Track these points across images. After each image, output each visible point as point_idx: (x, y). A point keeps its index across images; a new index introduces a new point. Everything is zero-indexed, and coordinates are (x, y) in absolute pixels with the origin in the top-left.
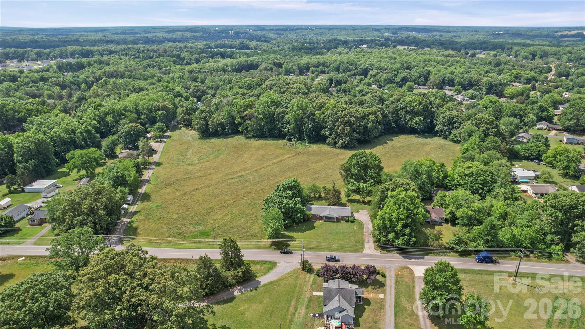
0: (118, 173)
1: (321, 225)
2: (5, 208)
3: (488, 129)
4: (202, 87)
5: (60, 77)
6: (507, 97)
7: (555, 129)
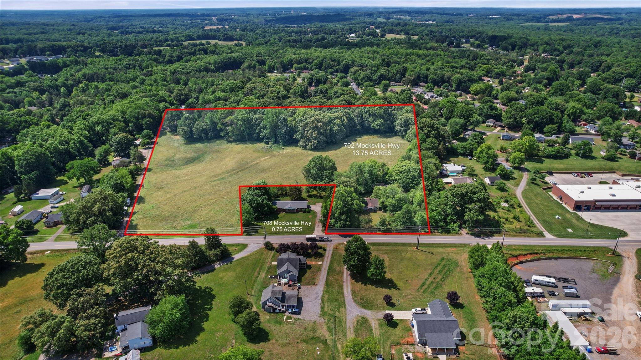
0: (117, 180)
1: (284, 216)
2: (18, 214)
3: (429, 131)
4: (186, 90)
5: (37, 81)
6: (473, 94)
7: (500, 126)
